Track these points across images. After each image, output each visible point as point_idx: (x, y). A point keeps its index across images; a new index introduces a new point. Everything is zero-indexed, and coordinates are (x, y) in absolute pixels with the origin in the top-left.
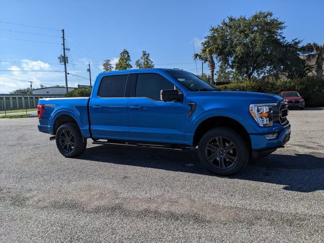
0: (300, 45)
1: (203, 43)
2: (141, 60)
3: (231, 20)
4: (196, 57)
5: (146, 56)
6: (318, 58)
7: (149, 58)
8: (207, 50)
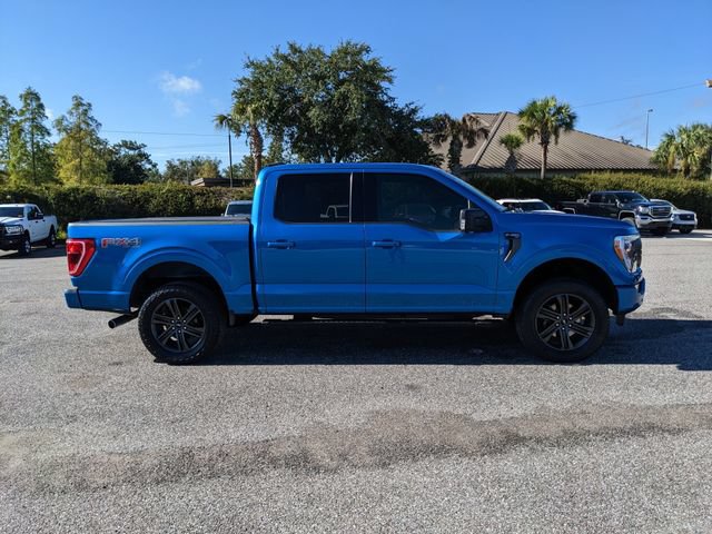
0: (419, 116)
1: (235, 93)
2: (68, 116)
3: (294, 49)
4: (221, 123)
5: (81, 109)
6: (452, 144)
7: (90, 114)
8: (249, 109)
